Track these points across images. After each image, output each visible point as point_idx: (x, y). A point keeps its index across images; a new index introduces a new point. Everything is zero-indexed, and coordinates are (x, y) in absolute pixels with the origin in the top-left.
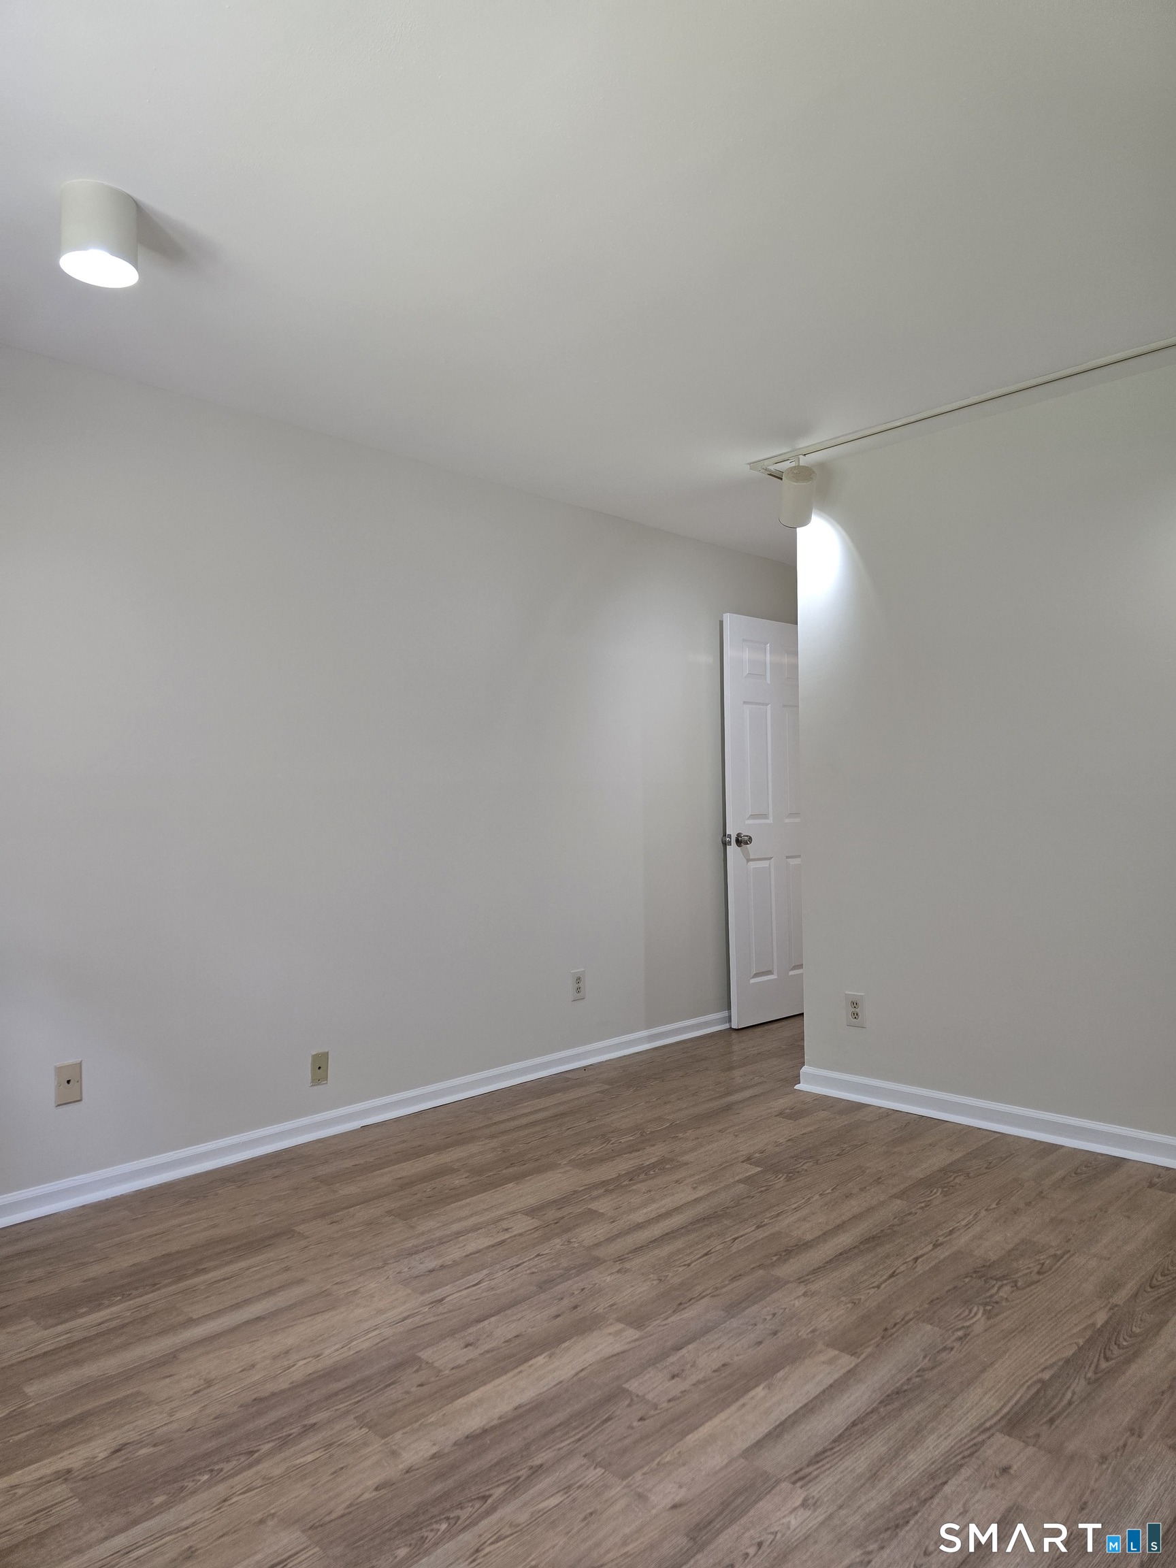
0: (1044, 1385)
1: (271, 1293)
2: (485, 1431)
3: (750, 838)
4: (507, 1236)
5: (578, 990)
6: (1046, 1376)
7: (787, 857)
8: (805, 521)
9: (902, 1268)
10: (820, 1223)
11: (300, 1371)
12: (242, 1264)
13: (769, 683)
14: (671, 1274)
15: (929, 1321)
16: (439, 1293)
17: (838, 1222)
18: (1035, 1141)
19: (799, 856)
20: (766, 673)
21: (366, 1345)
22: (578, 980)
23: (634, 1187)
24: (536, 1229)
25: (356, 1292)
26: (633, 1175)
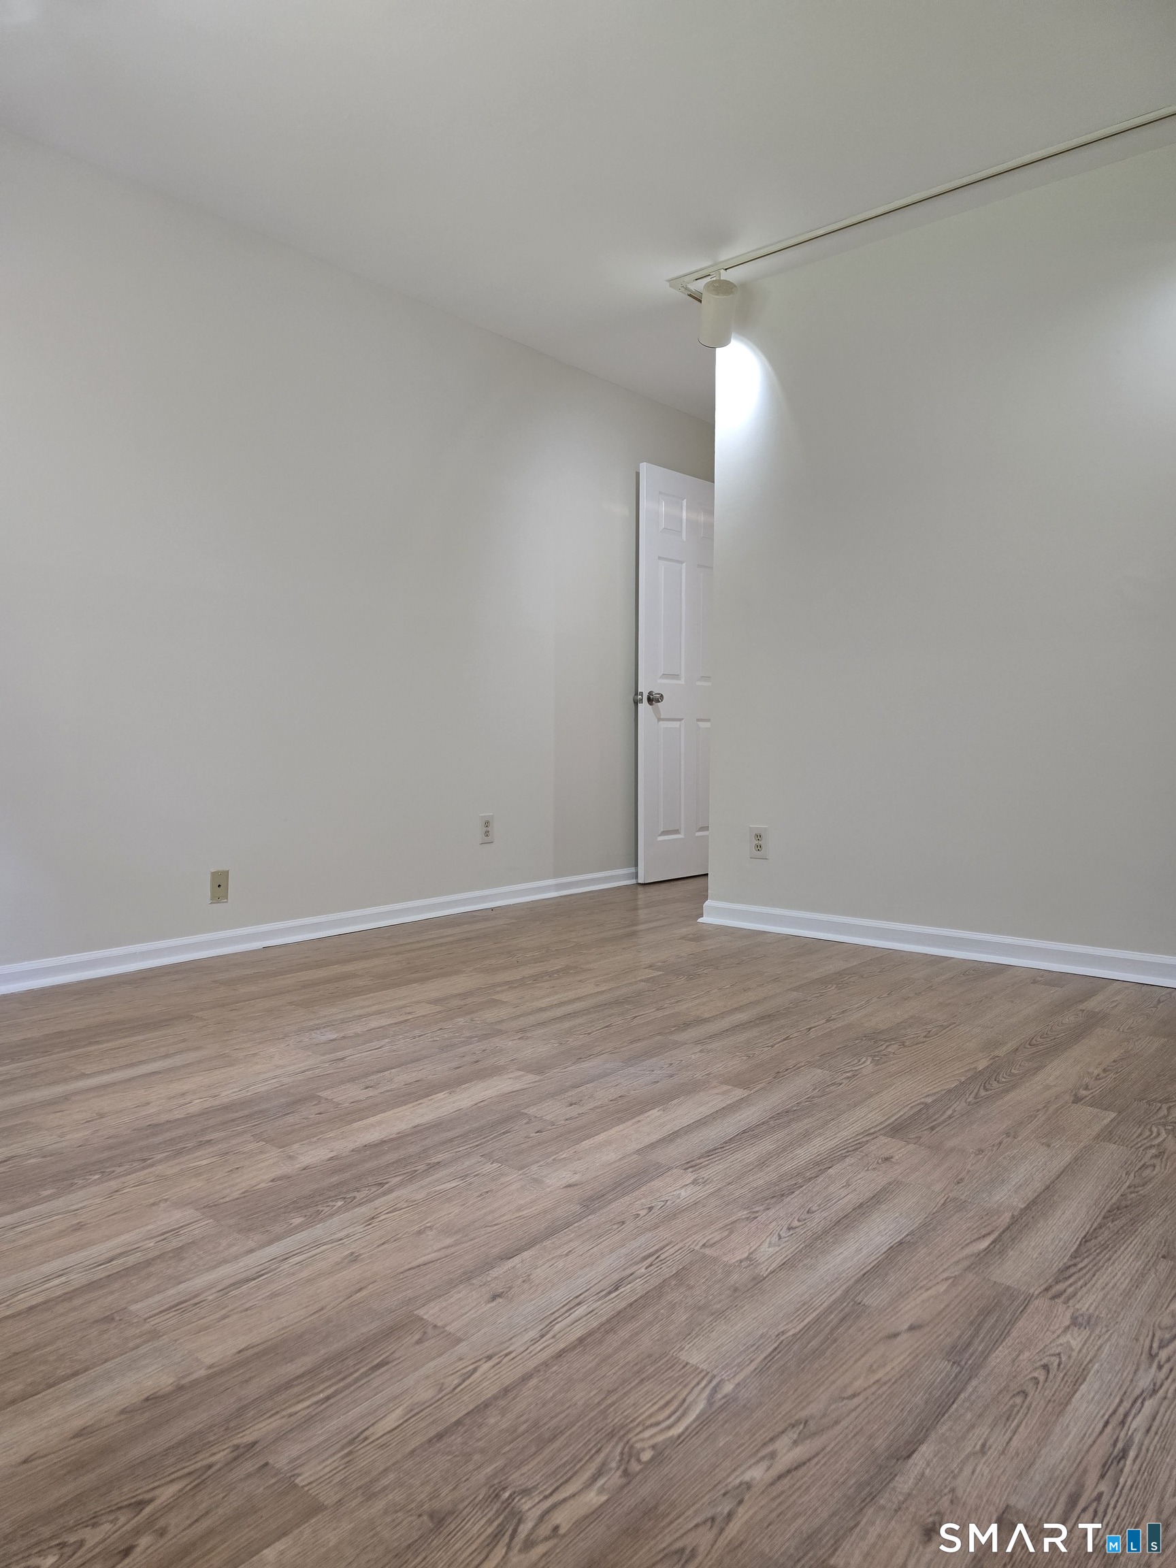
0: (927, 1106)
1: (167, 1056)
2: (383, 1142)
3: (662, 696)
4: (410, 1017)
5: (487, 834)
6: (929, 1100)
7: (698, 720)
8: (724, 342)
9: (796, 1035)
10: (718, 1007)
11: (196, 1106)
12: (140, 1038)
13: (685, 540)
14: (571, 1040)
15: (820, 1067)
16: (340, 1054)
17: (735, 1006)
18: (927, 954)
19: (708, 720)
20: (682, 530)
21: (263, 1089)
22: (487, 824)
23: (538, 985)
24: (440, 1012)
25: (254, 1055)
26: (536, 978)
